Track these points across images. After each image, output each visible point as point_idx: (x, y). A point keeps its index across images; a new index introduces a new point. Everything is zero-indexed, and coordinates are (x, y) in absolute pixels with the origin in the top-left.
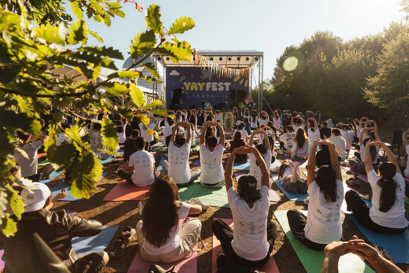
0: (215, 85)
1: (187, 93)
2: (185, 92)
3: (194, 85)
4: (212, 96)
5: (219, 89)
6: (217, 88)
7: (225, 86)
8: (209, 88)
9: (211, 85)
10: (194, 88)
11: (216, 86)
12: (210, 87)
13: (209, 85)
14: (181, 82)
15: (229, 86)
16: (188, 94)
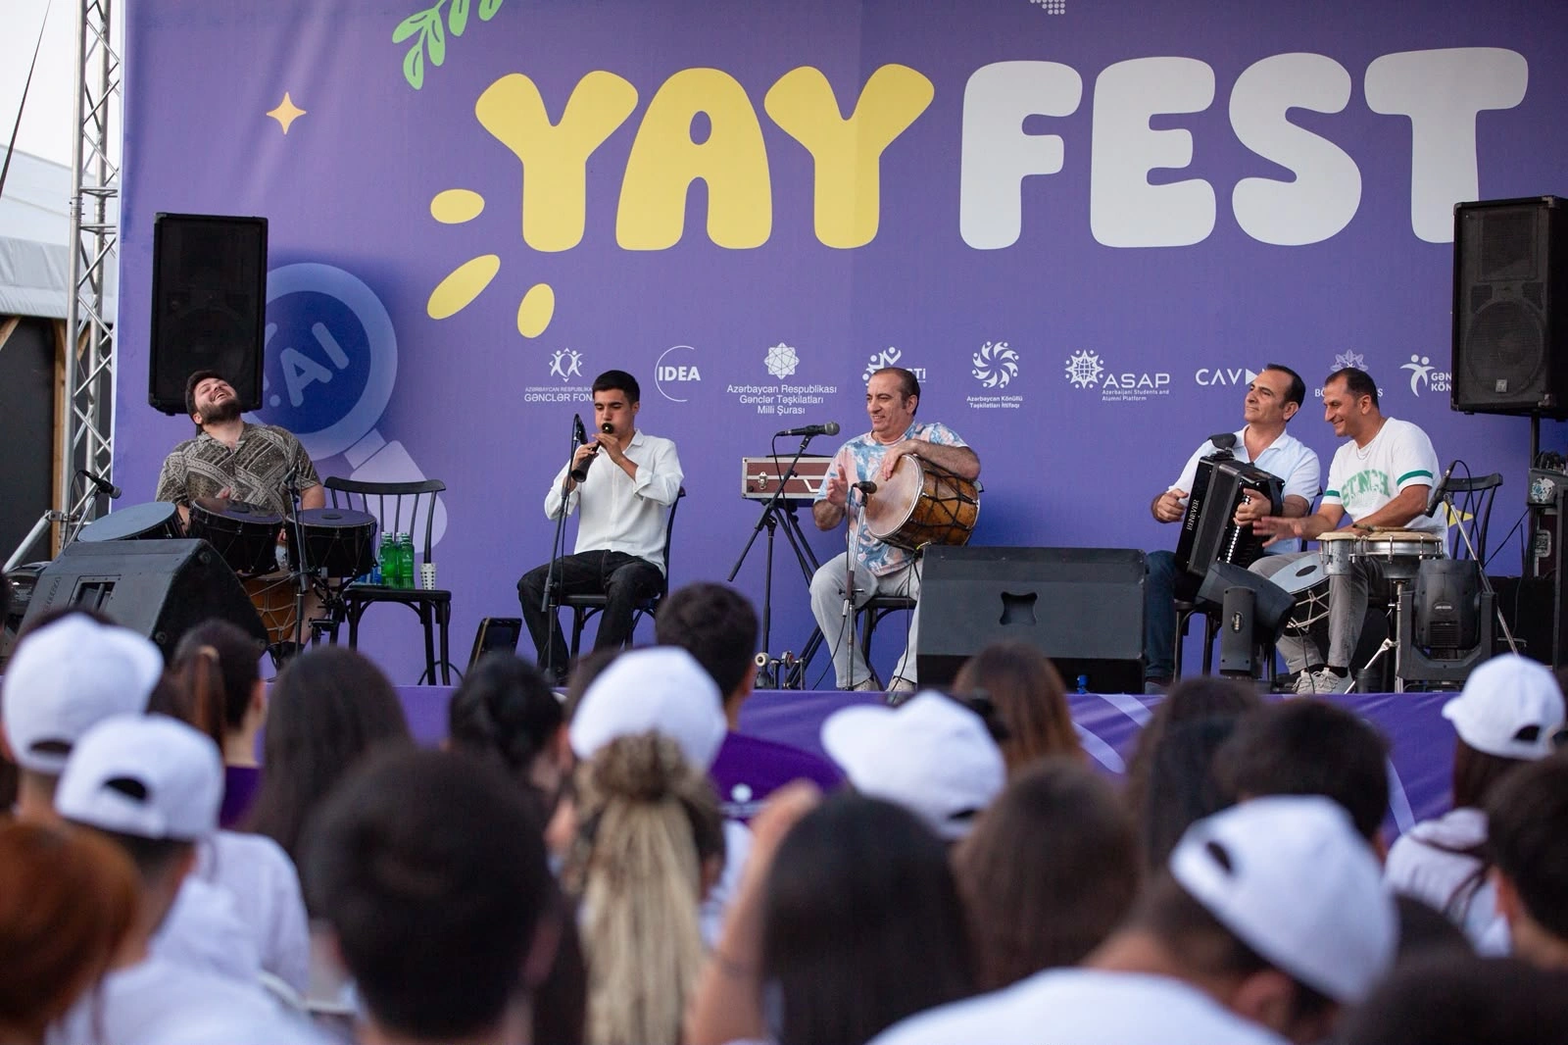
0: (1160, 122)
1: (536, 312)
2: (501, 299)
3: (701, 128)
4: (1084, 369)
5: (1253, 201)
6: (1200, 194)
7: (1399, 129)
8: (1032, 187)
9: (1076, 130)
10: (698, 195)
11: (1178, 147)
12: (1048, 156)
13: (1035, 125)
14: (416, 81)
15: (1489, 124)
16: (557, 334)
